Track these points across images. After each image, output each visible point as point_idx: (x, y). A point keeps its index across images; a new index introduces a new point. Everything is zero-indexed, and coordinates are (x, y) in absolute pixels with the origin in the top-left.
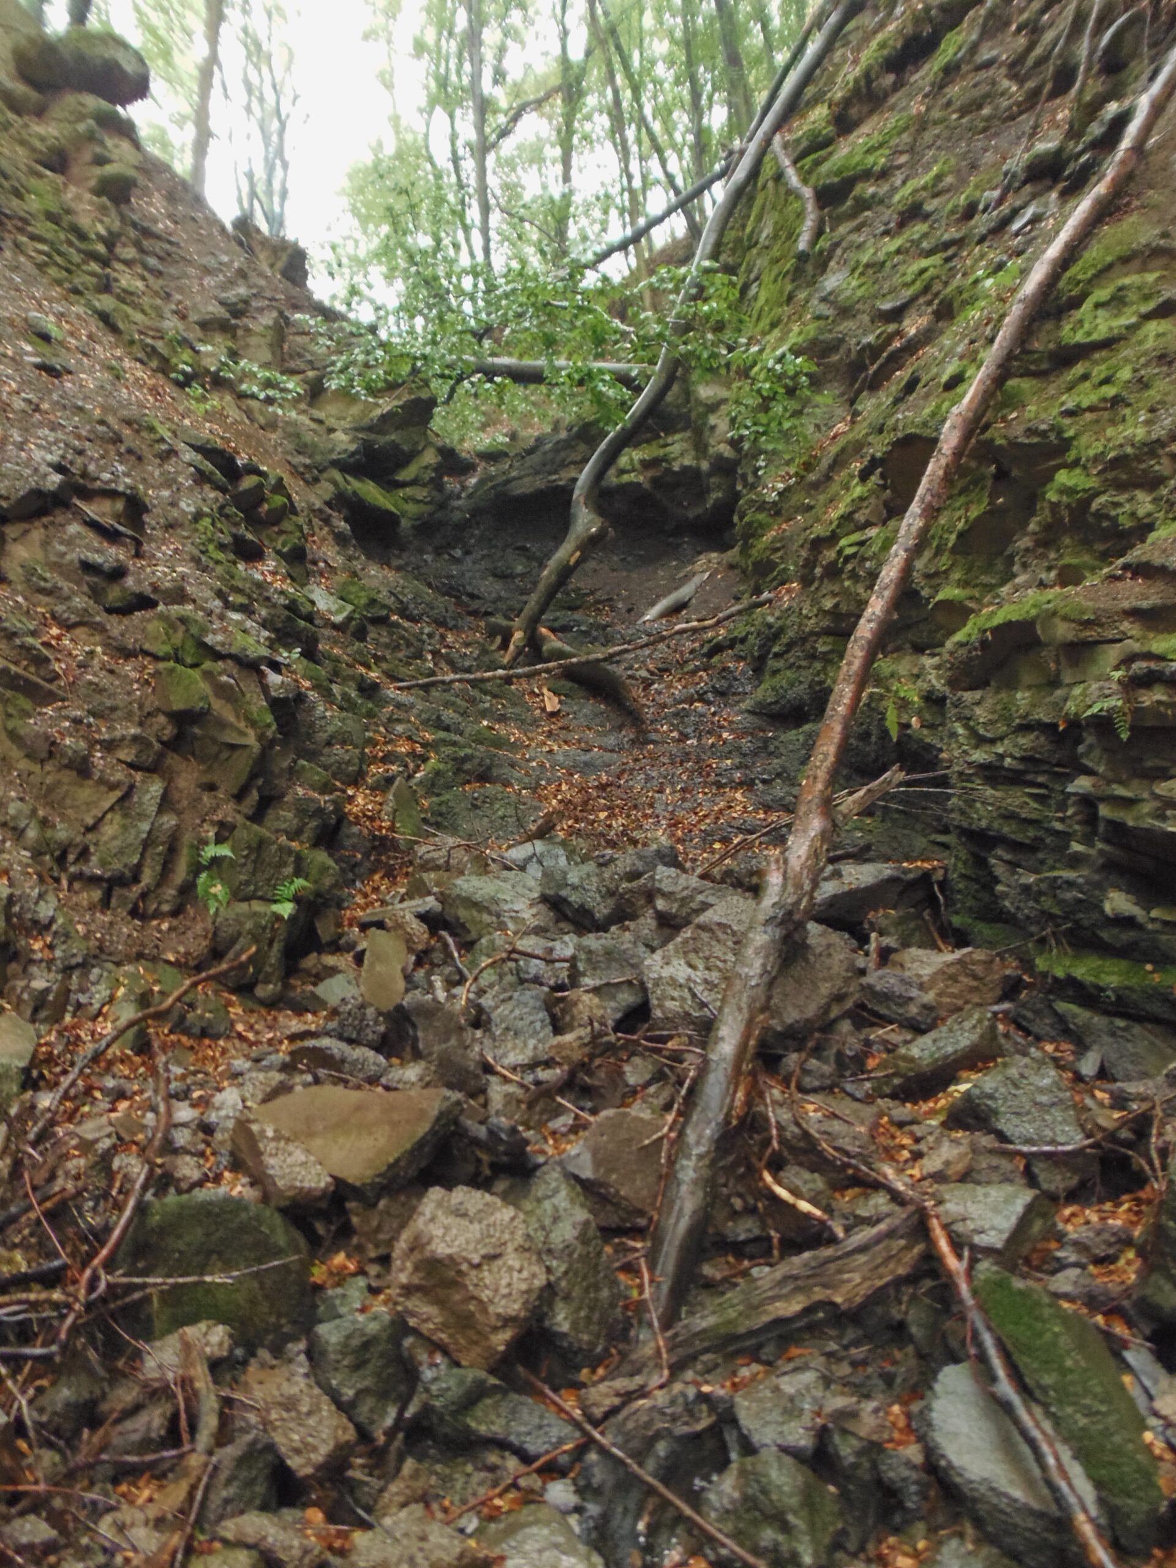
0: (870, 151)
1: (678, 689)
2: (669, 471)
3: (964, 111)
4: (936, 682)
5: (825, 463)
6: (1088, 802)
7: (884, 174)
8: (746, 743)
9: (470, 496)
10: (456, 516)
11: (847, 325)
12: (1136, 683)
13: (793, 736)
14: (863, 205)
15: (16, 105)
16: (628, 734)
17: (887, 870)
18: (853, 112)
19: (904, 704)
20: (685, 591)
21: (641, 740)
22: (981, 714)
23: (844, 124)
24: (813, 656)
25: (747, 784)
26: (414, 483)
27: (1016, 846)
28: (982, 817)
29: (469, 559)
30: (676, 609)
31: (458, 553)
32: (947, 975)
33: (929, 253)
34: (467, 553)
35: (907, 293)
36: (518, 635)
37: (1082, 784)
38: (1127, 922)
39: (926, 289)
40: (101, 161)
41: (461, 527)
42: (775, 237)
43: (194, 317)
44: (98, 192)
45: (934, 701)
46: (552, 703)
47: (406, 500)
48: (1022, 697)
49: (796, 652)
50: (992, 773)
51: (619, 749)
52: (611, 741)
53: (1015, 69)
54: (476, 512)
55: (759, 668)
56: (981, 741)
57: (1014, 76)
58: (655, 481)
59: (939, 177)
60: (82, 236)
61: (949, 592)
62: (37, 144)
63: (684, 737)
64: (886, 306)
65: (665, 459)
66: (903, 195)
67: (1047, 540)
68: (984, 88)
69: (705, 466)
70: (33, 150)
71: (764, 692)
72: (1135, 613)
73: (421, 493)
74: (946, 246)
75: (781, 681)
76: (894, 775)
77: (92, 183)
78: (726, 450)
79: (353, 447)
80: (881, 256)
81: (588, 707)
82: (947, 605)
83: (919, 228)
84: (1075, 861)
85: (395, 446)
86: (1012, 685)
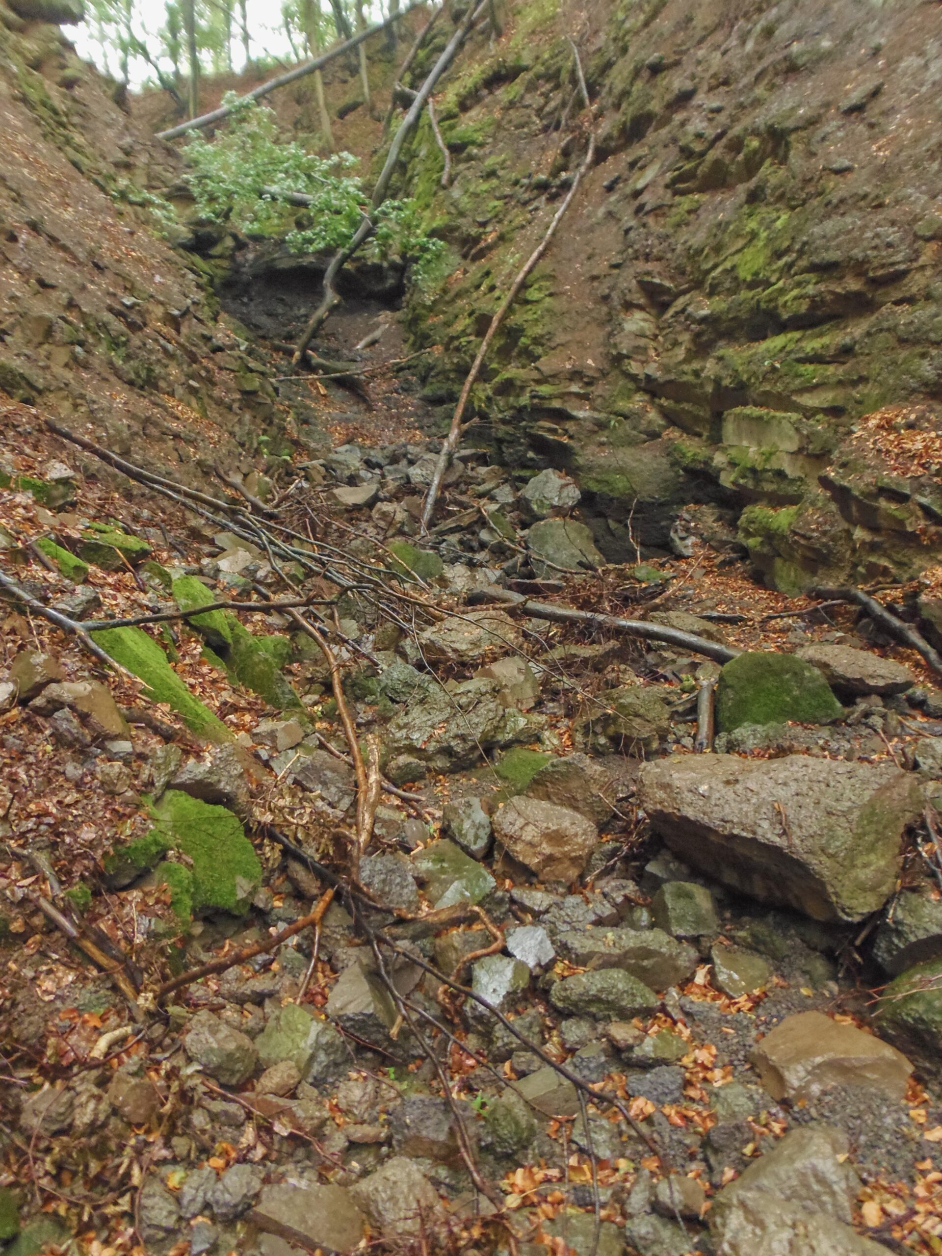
0: (476, 131)
1: (384, 387)
2: (365, 265)
3: (517, 127)
4: (490, 392)
5: (452, 294)
6: (525, 428)
7: (481, 145)
8: (420, 412)
9: (251, 266)
10: (245, 278)
11: (461, 221)
12: (533, 397)
13: (439, 410)
14: (470, 158)
15: (9, 26)
16: (362, 407)
17: (473, 451)
18: (468, 102)
19: (480, 399)
20: (377, 334)
21: (370, 409)
22: (501, 403)
23: (464, 106)
24: (448, 379)
25: (421, 428)
26: (220, 257)
27: (509, 442)
28: (500, 435)
29: (252, 304)
30: (373, 343)
31: (245, 300)
32: (488, 473)
33: (498, 199)
34: (251, 300)
35: (489, 216)
36: (297, 354)
37: (524, 423)
38: (532, 459)
39: (496, 216)
40: (63, 67)
41: (249, 284)
42: (427, 157)
43: (110, 159)
44: (61, 85)
45: (489, 399)
46: (323, 391)
47: (217, 267)
48: (511, 399)
49: (440, 377)
50: (504, 421)
51: (359, 412)
52: (355, 408)
53: (539, 111)
54: (255, 277)
55: (424, 380)
56: (501, 412)
57: (538, 116)
58: (358, 269)
59: (504, 161)
60: (55, 112)
61: (494, 365)
62: (29, 55)
63: (389, 409)
64: (480, 219)
65: (364, 258)
66: (490, 162)
67: (520, 355)
68: (525, 119)
69: (385, 264)
70: (25, 57)
71: (427, 391)
72: (534, 380)
73: (225, 263)
74: (505, 197)
75: (435, 386)
76: (476, 419)
77: (58, 79)
78: (397, 258)
79: (190, 236)
80: (478, 190)
81: (341, 393)
82: (494, 370)
83: (495, 182)
84: (521, 444)
85: (209, 234)
86: (509, 395)
